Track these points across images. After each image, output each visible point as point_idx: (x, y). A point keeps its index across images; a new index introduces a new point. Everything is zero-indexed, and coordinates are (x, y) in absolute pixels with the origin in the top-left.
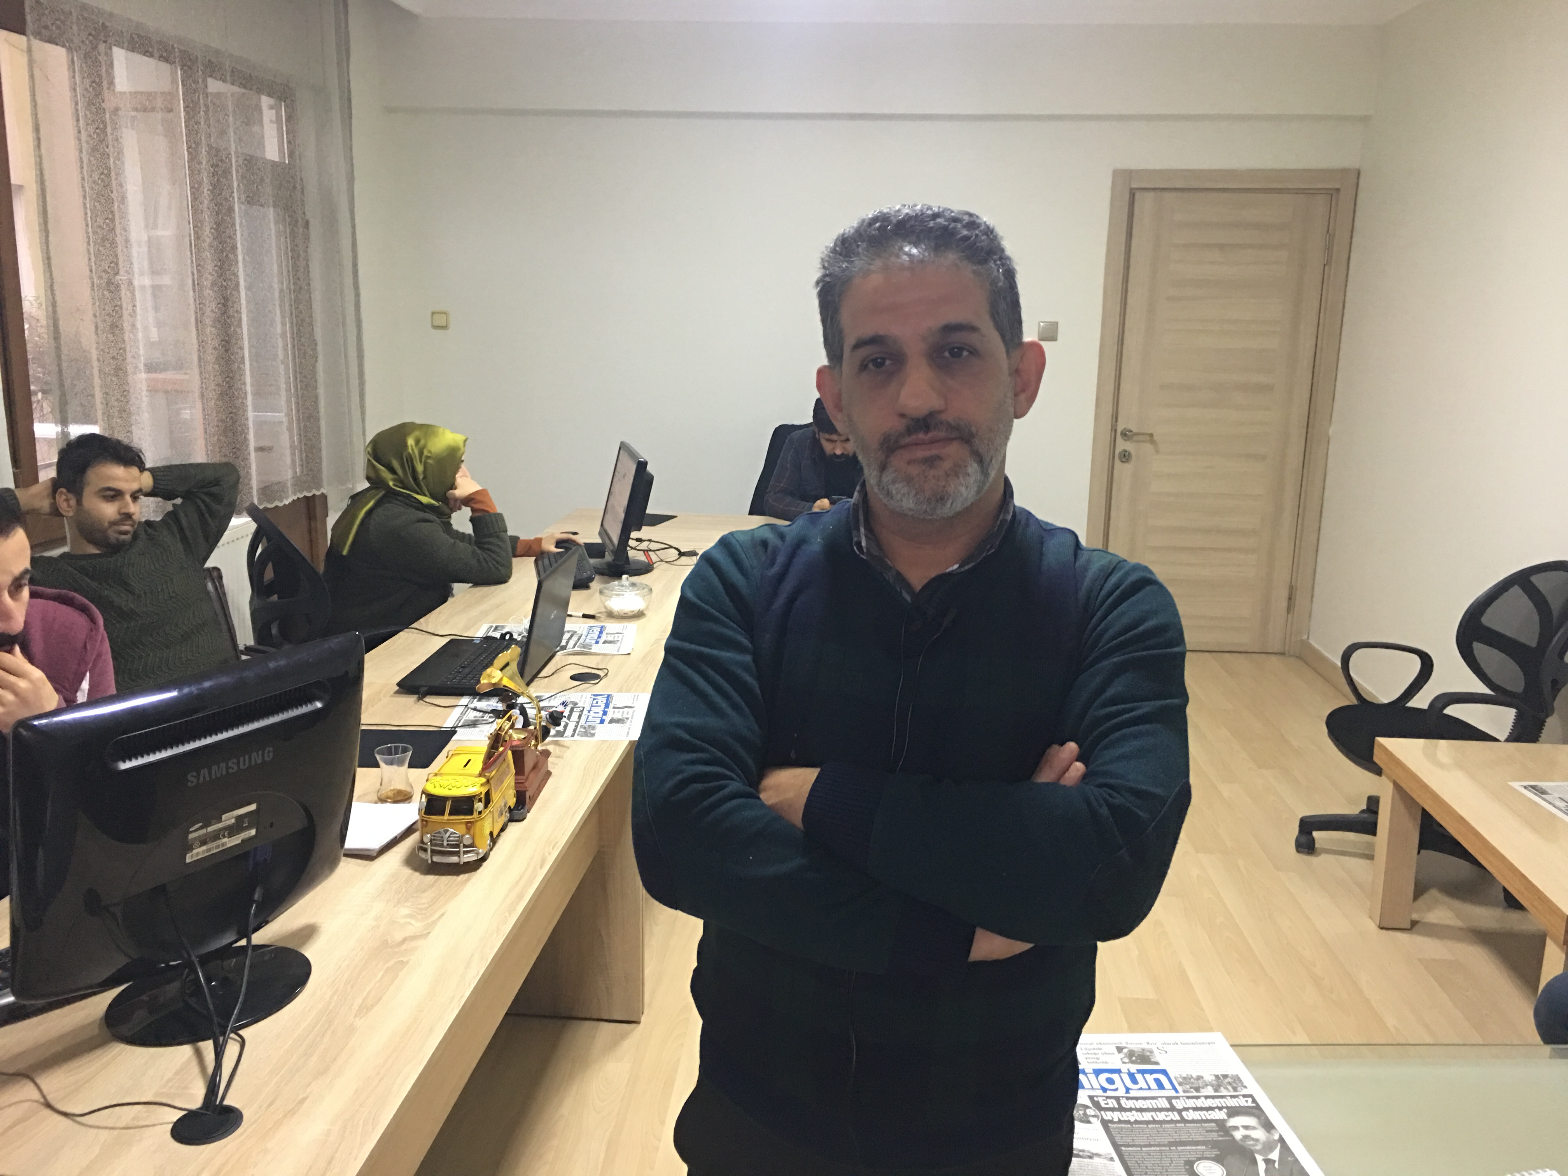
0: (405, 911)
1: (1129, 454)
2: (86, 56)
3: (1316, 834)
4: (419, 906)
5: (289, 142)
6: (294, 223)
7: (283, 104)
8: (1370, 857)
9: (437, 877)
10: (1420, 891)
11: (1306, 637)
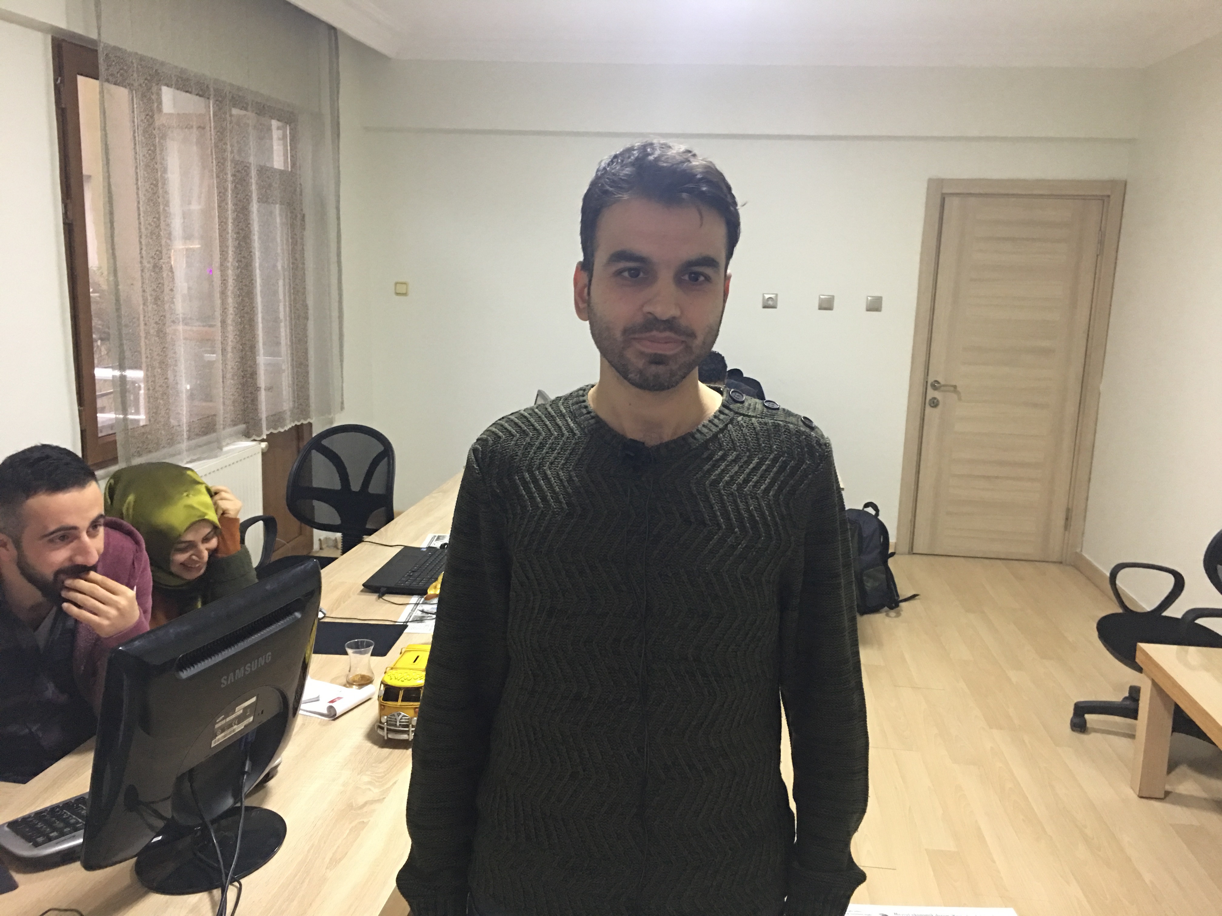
0: (366, 779)
1: (938, 401)
2: (143, 96)
3: (1087, 716)
4: (376, 775)
5: (292, 156)
6: (294, 217)
7: (288, 126)
8: (1132, 736)
9: (391, 750)
10: (1172, 766)
11: (1080, 549)
